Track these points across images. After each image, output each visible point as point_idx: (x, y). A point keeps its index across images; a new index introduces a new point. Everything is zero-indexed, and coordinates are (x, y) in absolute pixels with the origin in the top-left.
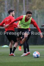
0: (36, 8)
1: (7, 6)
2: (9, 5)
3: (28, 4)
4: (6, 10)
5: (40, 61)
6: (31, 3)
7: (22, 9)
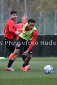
0: (41, 9)
1: (3, 7)
2: (6, 5)
3: (31, 4)
4: (2, 12)
5: (46, 77)
6: (34, 3)
7: (22, 10)
